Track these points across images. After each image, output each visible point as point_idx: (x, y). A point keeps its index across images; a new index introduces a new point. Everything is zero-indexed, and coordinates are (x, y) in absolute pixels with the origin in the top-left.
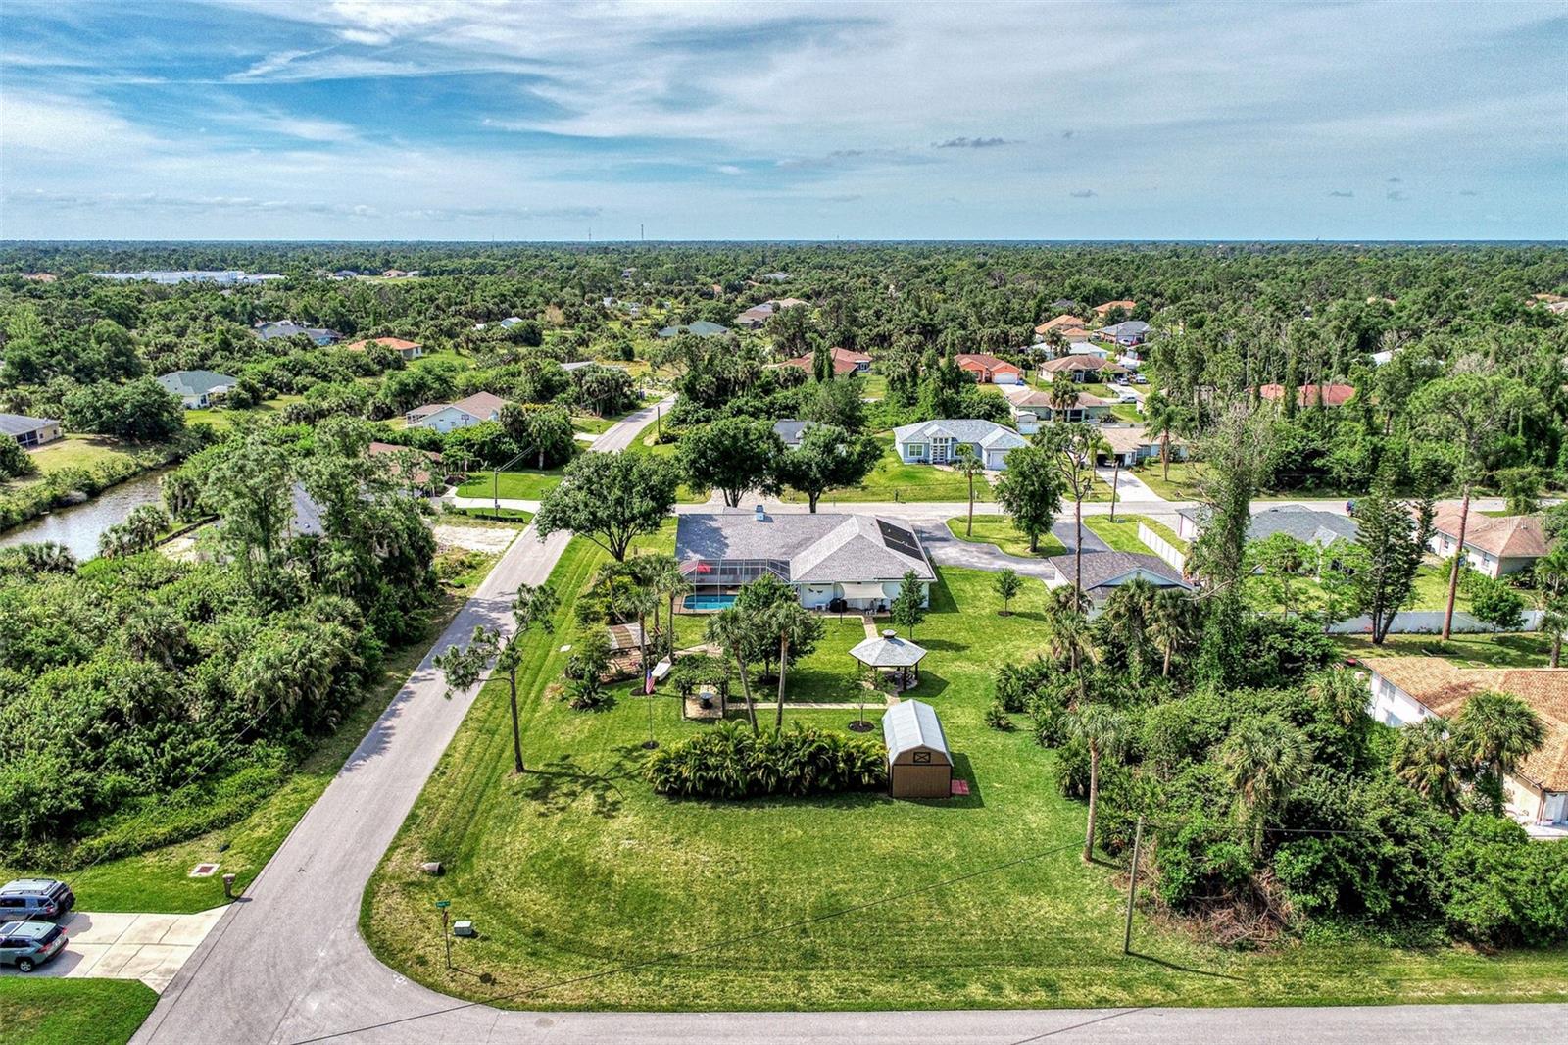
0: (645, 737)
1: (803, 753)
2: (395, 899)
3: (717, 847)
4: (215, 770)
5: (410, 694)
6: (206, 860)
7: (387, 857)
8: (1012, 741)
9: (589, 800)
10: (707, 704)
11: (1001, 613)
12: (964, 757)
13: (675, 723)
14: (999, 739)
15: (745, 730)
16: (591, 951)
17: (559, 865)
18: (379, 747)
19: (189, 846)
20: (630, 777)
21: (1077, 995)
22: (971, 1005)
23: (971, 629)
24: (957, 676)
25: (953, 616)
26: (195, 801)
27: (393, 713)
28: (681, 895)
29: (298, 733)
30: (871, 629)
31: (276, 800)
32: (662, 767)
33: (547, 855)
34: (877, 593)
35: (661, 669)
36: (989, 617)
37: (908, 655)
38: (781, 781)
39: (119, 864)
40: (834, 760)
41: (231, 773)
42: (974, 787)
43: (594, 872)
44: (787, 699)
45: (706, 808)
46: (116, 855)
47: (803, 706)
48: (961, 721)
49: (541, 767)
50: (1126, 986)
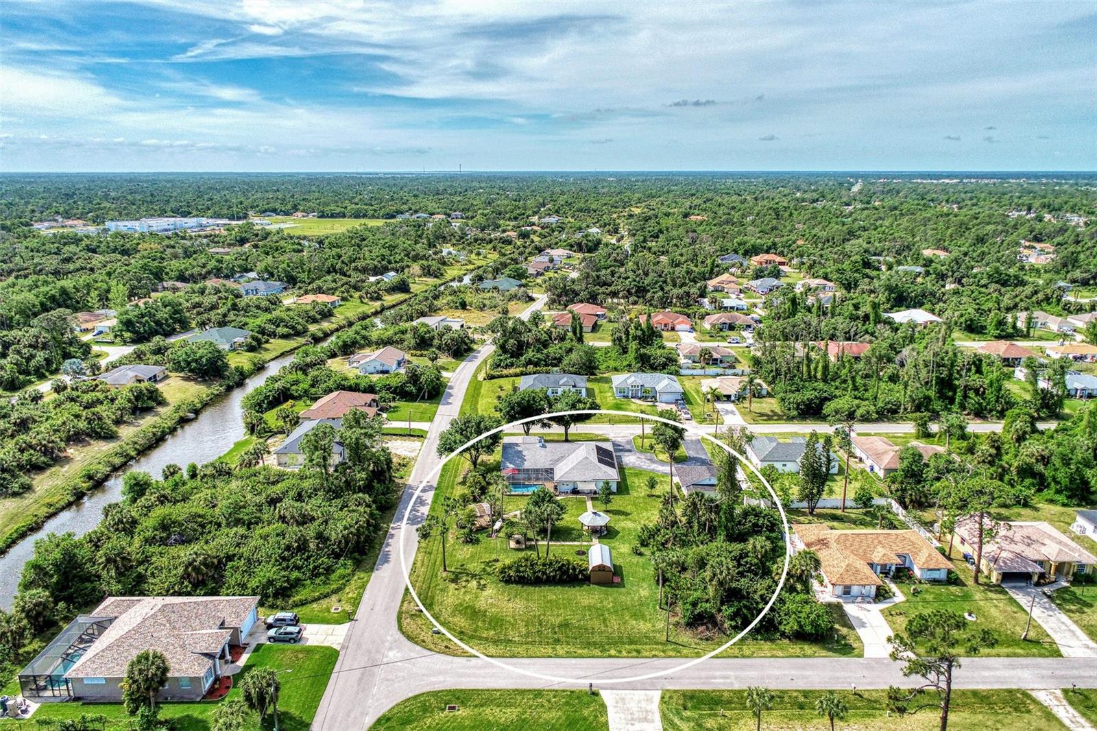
0: (494, 557)
1: (556, 566)
2: (408, 620)
3: (524, 602)
4: (329, 570)
5: (393, 535)
6: (334, 605)
7: (402, 605)
8: (641, 560)
9: (474, 583)
10: (518, 542)
11: (649, 496)
12: (621, 567)
13: (505, 550)
14: (636, 559)
15: (534, 555)
16: (481, 638)
17: (466, 608)
18: (386, 560)
19: (327, 600)
20: (489, 574)
21: (647, 654)
22: (610, 656)
23: (635, 504)
24: (624, 529)
25: (627, 497)
26: (325, 583)
27: (388, 545)
28: (512, 620)
29: (356, 555)
30: (589, 504)
31: (353, 582)
32: (502, 571)
33: (461, 605)
34: (592, 487)
35: (498, 525)
36: (643, 498)
37: (603, 520)
38: (548, 577)
39: (304, 607)
40: (568, 569)
41: (334, 571)
42: (622, 579)
43: (480, 611)
44: (551, 540)
45: (519, 587)
46: (303, 603)
47: (558, 543)
48: (622, 550)
49: (453, 569)
50: (664, 651)
